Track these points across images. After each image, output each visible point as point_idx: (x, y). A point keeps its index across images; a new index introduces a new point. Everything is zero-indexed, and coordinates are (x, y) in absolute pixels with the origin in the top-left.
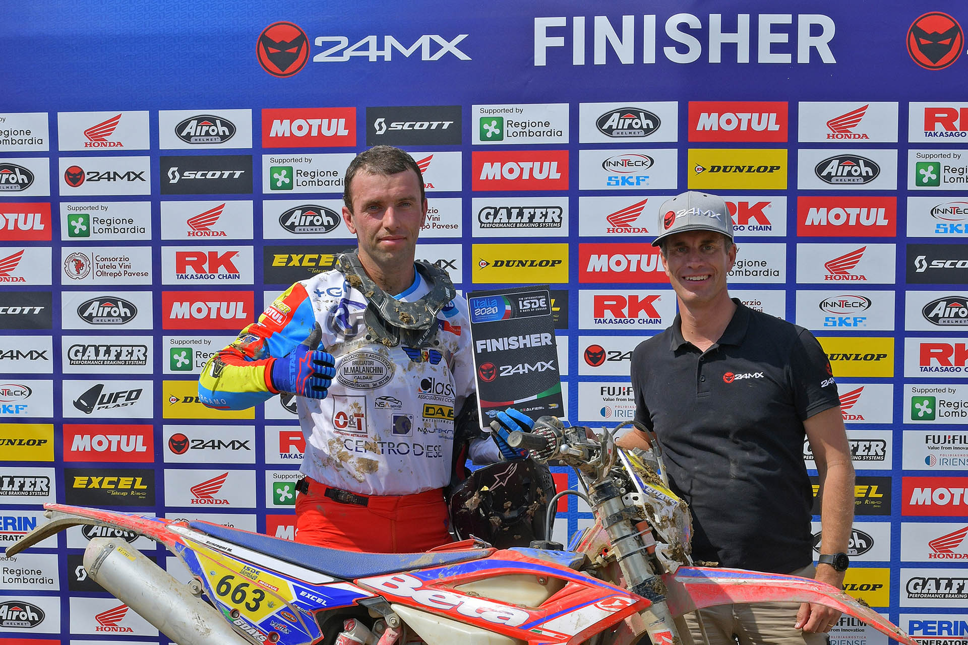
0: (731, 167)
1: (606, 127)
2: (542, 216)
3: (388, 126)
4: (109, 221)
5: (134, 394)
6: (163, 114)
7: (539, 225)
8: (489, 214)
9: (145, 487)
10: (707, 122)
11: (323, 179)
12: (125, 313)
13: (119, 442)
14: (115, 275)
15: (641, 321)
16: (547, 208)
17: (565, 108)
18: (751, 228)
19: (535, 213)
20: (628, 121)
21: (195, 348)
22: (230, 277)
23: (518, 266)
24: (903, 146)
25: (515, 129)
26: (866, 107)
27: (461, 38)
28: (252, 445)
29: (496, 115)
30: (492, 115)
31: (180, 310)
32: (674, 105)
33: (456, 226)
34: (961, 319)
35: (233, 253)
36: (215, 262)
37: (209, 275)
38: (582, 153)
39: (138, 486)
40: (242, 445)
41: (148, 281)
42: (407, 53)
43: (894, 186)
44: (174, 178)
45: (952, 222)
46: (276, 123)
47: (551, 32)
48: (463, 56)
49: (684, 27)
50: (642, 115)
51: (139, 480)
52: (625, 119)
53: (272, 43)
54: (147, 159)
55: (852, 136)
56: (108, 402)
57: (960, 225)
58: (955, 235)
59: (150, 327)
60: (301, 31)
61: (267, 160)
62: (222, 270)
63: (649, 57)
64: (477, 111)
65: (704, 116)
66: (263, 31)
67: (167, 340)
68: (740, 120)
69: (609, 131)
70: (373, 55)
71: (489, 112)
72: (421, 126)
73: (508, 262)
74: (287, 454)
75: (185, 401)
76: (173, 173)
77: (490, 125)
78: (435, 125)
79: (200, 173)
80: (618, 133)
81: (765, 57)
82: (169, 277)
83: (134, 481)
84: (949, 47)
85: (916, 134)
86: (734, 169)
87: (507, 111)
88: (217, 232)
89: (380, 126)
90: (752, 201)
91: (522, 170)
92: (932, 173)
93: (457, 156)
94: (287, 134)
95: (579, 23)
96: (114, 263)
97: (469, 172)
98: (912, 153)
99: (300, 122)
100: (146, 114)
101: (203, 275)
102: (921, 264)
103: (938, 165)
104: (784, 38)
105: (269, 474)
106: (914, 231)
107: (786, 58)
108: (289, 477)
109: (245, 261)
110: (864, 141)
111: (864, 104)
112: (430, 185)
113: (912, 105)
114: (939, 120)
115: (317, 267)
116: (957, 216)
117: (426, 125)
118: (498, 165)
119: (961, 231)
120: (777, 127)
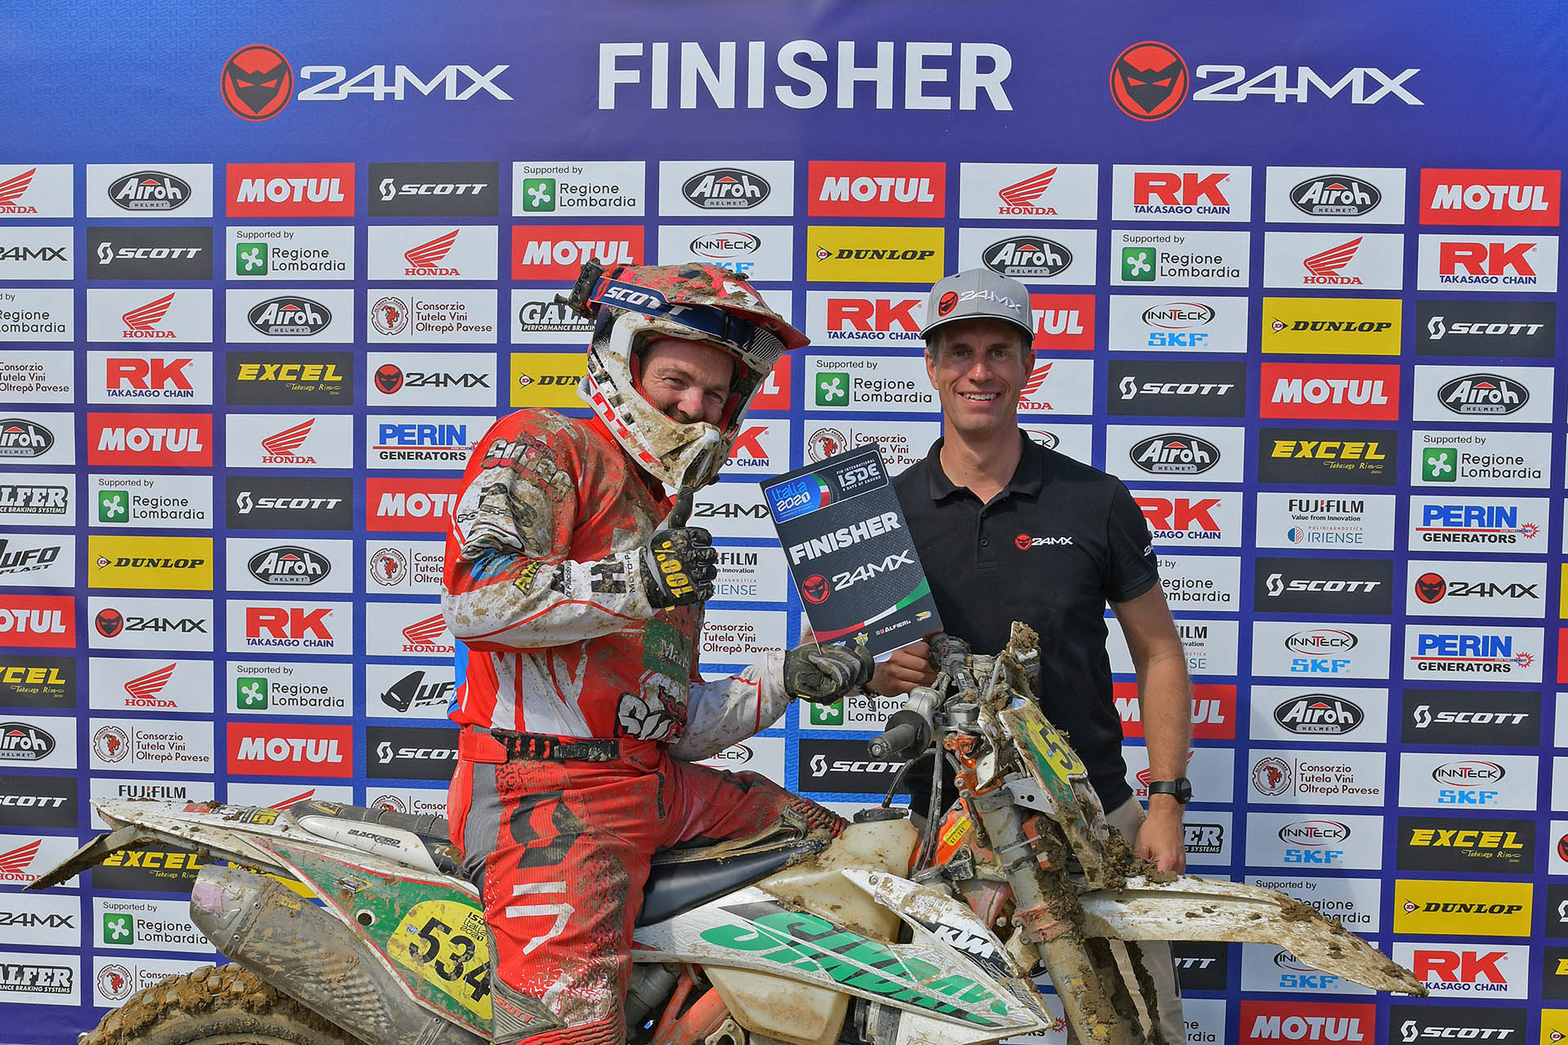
0: (867, 252)
1: (695, 194)
3: (399, 189)
4: (16, 316)
5: (49, 553)
6: (91, 169)
8: (534, 311)
9: (62, 682)
10: (834, 189)
11: (309, 261)
12: (38, 442)
13: (28, 620)
14: (24, 389)
15: (741, 463)
17: (639, 168)
18: (893, 336)
20: (726, 187)
21: (133, 491)
22: (180, 394)
23: (573, 384)
24: (1104, 225)
25: (571, 195)
26: (1053, 171)
27: (499, 69)
28: (209, 625)
29: (546, 176)
30: (539, 176)
31: (111, 439)
32: (790, 165)
33: (489, 328)
34: (1184, 465)
35: (186, 361)
36: (161, 373)
37: (152, 391)
38: (663, 231)
39: (52, 680)
40: (196, 626)
41: (69, 398)
42: (426, 89)
43: (1091, 281)
44: (106, 257)
45: (1172, 331)
46: (246, 183)
47: (622, 63)
48: (501, 95)
49: (803, 59)
50: (745, 179)
51: (55, 672)
52: (721, 184)
53: (243, 75)
54: (69, 231)
55: (1034, 211)
56: (14, 564)
57: (1183, 335)
58: (1176, 348)
59: (71, 461)
60: (283, 60)
61: (233, 236)
62: (170, 384)
63: (756, 100)
64: (520, 171)
65: (829, 181)
66: (232, 56)
67: (93, 479)
68: (879, 188)
69: (700, 201)
70: (379, 91)
71: (536, 171)
72: (444, 189)
73: (560, 378)
74: (257, 639)
75: (119, 564)
76: (105, 250)
77: (537, 190)
78: (462, 188)
79: (141, 251)
80: (712, 203)
81: (915, 100)
82: (97, 394)
83: (48, 674)
84: (1167, 91)
85: (1123, 207)
86: (870, 254)
87: (560, 170)
88: (164, 333)
89: (387, 190)
90: (896, 299)
91: (580, 251)
92: (1144, 262)
93: (491, 233)
94: (261, 199)
95: (661, 51)
96: (22, 373)
97: (508, 253)
98: (1117, 235)
99: (278, 182)
100: (69, 169)
101: (144, 391)
102: (1128, 390)
103: (1152, 252)
104: (940, 75)
105: (231, 666)
106: (1118, 342)
107: (943, 103)
108: (259, 670)
109: (200, 373)
110: (1051, 217)
111: (1050, 167)
112: (455, 271)
113: (1118, 169)
114: (1155, 189)
115: (299, 381)
116: (1178, 322)
117: (450, 188)
118: (547, 245)
119: (1184, 344)
120: (930, 198)
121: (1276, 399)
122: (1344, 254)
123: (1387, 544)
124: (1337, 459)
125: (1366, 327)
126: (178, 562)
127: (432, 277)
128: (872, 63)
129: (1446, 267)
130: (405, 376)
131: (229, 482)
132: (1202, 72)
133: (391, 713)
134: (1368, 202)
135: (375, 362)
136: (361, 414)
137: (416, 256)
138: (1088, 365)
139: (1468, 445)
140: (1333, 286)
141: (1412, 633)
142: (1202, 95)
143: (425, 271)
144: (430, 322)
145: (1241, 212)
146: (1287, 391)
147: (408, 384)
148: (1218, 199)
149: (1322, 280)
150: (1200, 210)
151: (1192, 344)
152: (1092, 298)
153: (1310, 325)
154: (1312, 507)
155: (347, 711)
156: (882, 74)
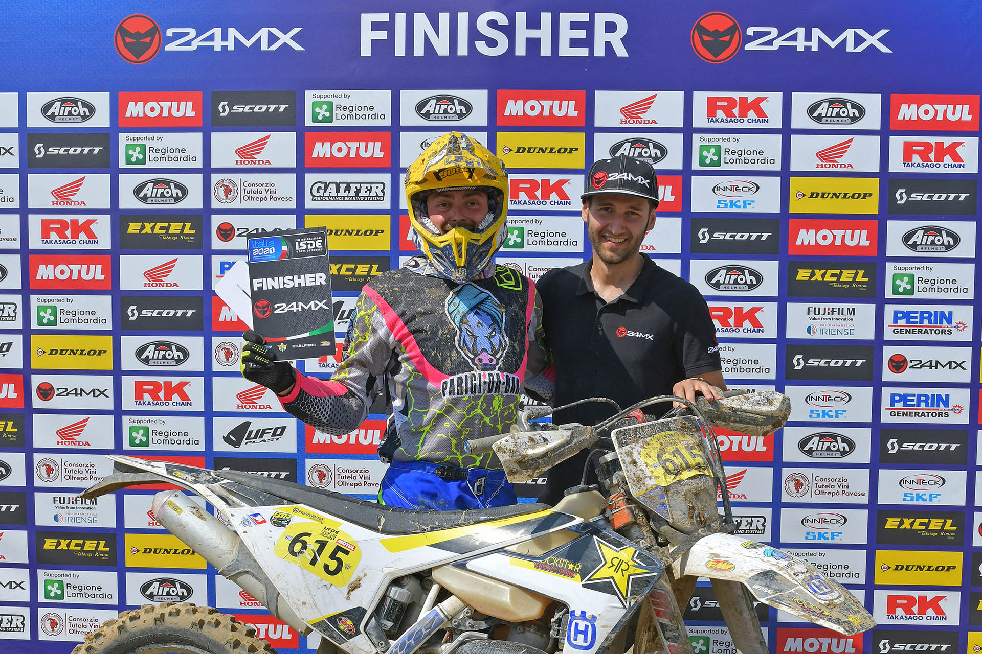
0: (535, 148)
1: (424, 111)
2: (368, 190)
3: (231, 108)
5: (6, 346)
6: (30, 96)
7: (365, 198)
8: (320, 188)
9: (16, 430)
10: (514, 108)
11: (173, 155)
16: (371, 183)
17: (388, 94)
18: (552, 203)
19: (360, 187)
20: (444, 107)
21: (59, 306)
22: (89, 242)
23: (345, 234)
24: (688, 130)
25: (343, 112)
26: (654, 96)
27: (295, 31)
28: (110, 393)
29: (327, 100)
30: (322, 100)
31: (45, 272)
32: (485, 93)
33: (290, 199)
34: (740, 285)
35: (94, 221)
36: (76, 229)
37: (71, 241)
38: (403, 134)
39: (9, 429)
40: (102, 393)
41: (17, 245)
42: (248, 44)
43: (679, 166)
44: (40, 153)
45: (732, 199)
46: (131, 105)
47: (376, 26)
48: (297, 47)
49: (493, 24)
50: (456, 101)
51: (10, 423)
52: (441, 105)
53: (128, 34)
54: (16, 136)
55: (643, 121)
57: (739, 201)
58: (735, 210)
59: (19, 286)
60: (155, 24)
61: (123, 139)
62: (83, 236)
63: (463, 50)
64: (310, 96)
65: (511, 103)
66: (121, 22)
67: (34, 299)
68: (543, 107)
69: (427, 116)
70: (217, 45)
71: (320, 97)
72: (260, 108)
73: (337, 231)
74: (142, 401)
75: (51, 353)
76: (39, 148)
77: (321, 109)
78: (272, 108)
79: (63, 149)
81: (565, 50)
82: (36, 242)
83: (6, 425)
84: (728, 44)
85: (700, 119)
86: (537, 150)
87: (336, 96)
89: (224, 109)
90: (554, 179)
91: (349, 149)
92: (714, 154)
93: (290, 138)
94: (141, 115)
95: (401, 19)
97: (302, 150)
98: (696, 137)
100: (16, 95)
101: (66, 240)
102: (703, 236)
103: (719, 148)
104: (581, 34)
105: (125, 419)
106: (697, 206)
107: (583, 52)
108: (143, 421)
109: (103, 228)
110: (653, 125)
111: (653, 93)
112: (268, 162)
113: (696, 94)
114: (720, 107)
115: (167, 234)
116: (736, 193)
117: (264, 108)
118: (328, 144)
119: (740, 207)
120: (575, 114)
121: (799, 242)
122: (843, 148)
123: (871, 336)
124: (838, 281)
125: (856, 196)
126: (90, 351)
127: (253, 166)
128: (538, 26)
129: (907, 157)
130: (236, 230)
131: (122, 300)
132: (750, 31)
133: (230, 448)
134: (857, 115)
135: (216, 221)
136: (208, 255)
137: (243, 152)
138: (678, 221)
139: (922, 271)
140: (835, 170)
141: (886, 392)
142: (750, 47)
143: (249, 161)
144: (252, 195)
145: (776, 122)
146: (806, 237)
147: (238, 235)
148: (761, 113)
149: (828, 166)
150: (749, 121)
151: (745, 207)
152: (680, 178)
153: (821, 195)
154: (822, 312)
155: (201, 447)
156: (544, 34)
